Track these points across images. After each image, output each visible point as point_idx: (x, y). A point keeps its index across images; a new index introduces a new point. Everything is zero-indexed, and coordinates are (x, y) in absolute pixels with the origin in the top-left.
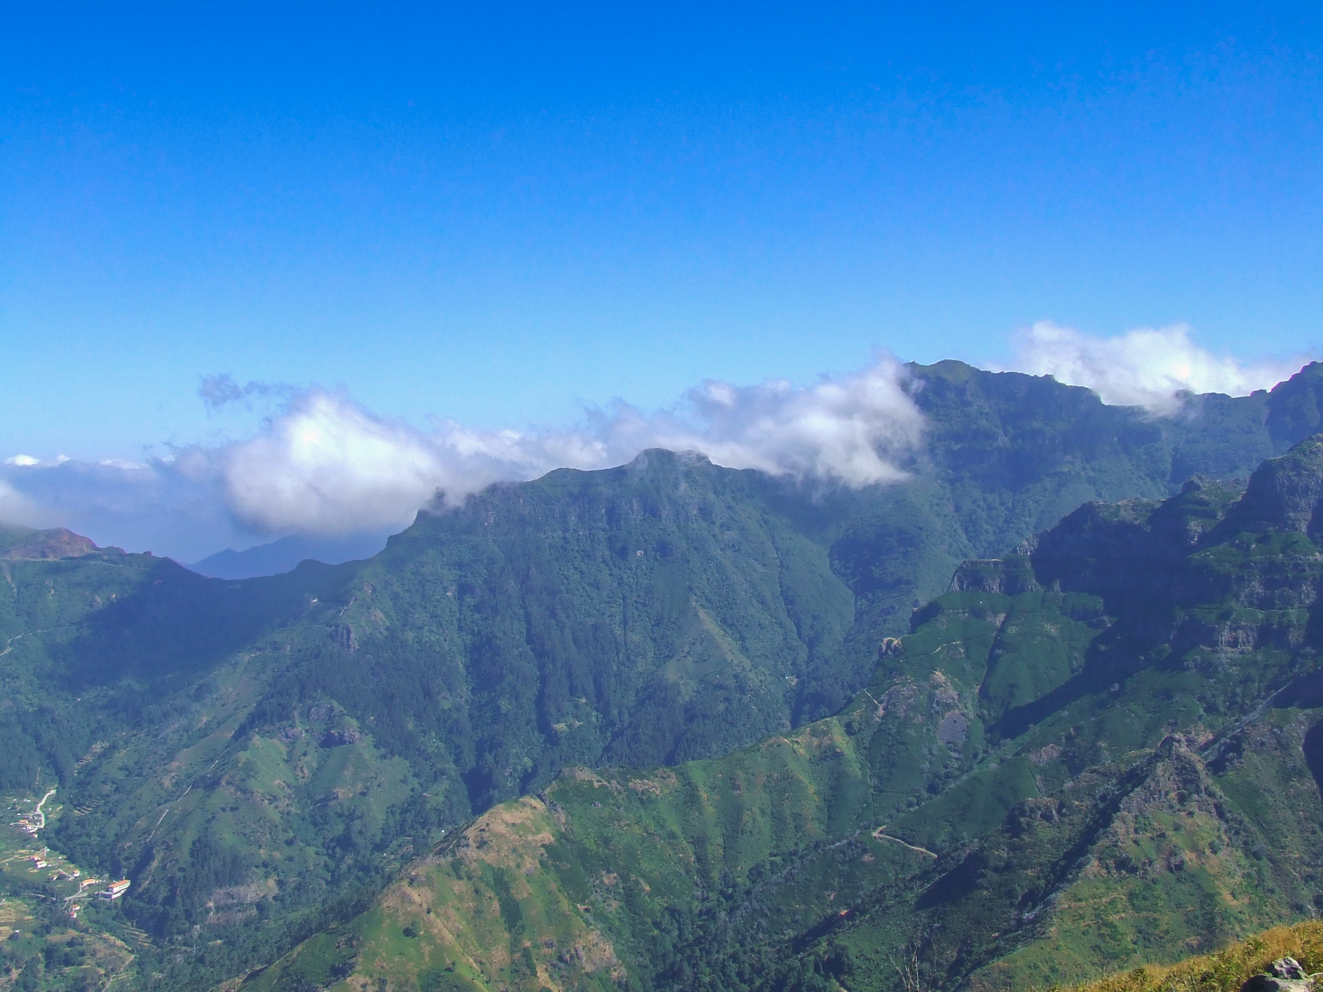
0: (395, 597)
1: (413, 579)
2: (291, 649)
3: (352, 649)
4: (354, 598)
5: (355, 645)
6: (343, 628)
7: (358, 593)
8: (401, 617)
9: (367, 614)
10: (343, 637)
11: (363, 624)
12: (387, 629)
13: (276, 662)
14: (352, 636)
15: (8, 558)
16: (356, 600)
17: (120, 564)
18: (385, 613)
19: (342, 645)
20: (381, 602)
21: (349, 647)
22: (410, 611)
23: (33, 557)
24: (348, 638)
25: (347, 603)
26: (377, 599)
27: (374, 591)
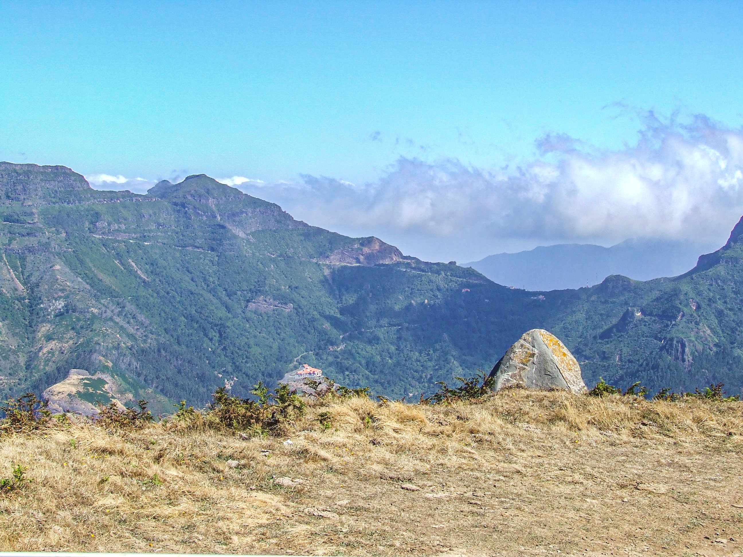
0: (720, 314)
1: (735, 298)
2: (621, 360)
3: (687, 363)
4: (681, 313)
5: (689, 357)
6: (677, 342)
7: (685, 310)
8: (728, 334)
9: (695, 330)
10: (677, 351)
11: (693, 339)
12: (716, 345)
13: (607, 371)
14: (687, 350)
15: (328, 263)
16: (683, 316)
17: (428, 272)
18: (711, 329)
19: (677, 358)
20: (706, 319)
21: (684, 360)
22: (737, 330)
23: (348, 263)
24: (683, 352)
25: (675, 318)
26: (703, 316)
27: (699, 307)
